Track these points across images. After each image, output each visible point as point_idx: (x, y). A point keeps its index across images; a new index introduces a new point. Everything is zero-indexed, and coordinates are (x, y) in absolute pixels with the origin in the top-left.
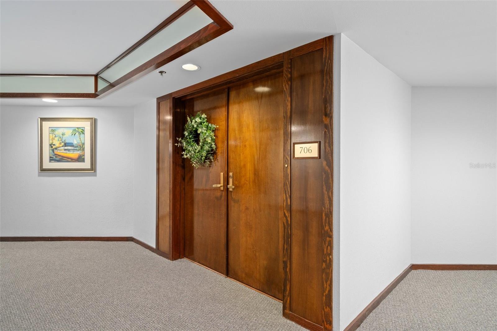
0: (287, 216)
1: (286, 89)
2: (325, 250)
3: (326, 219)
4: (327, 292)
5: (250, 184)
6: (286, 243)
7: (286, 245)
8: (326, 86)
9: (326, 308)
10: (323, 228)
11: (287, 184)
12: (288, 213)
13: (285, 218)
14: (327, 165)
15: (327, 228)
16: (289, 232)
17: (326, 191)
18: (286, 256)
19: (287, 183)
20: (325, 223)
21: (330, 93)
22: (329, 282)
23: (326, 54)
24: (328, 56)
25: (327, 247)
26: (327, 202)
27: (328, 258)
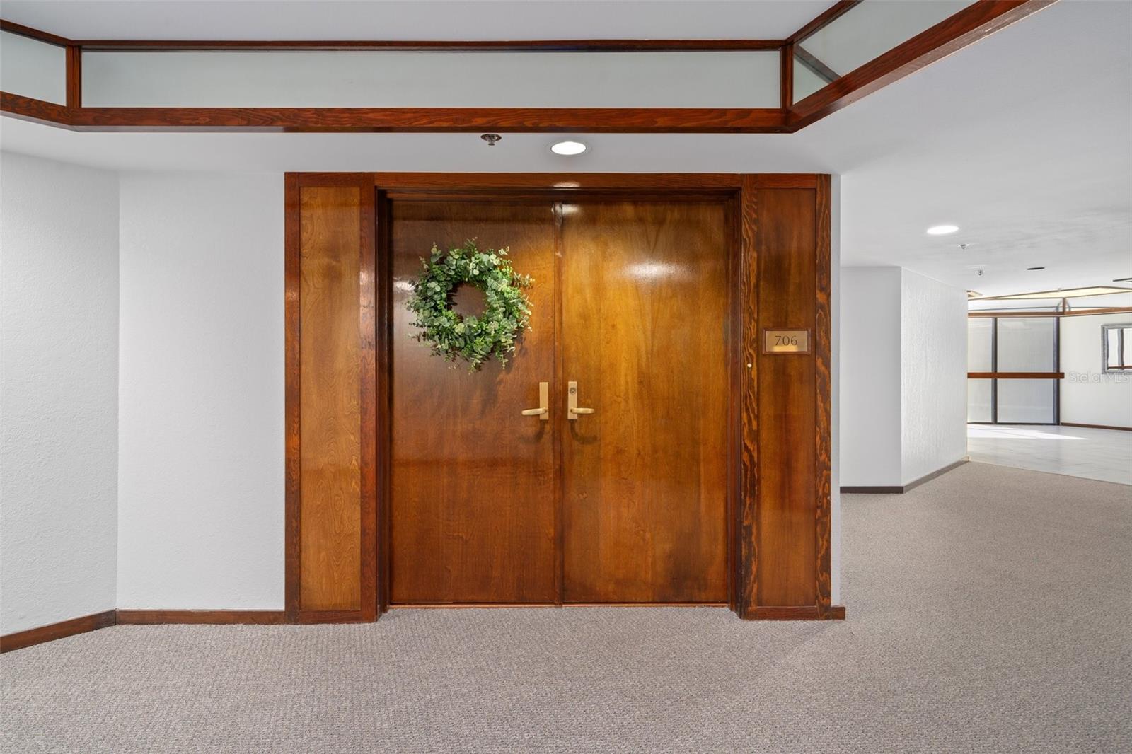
0: (752, 449)
1: (748, 236)
2: (821, 490)
3: (821, 443)
4: (823, 552)
5: (627, 402)
6: (748, 494)
7: (750, 497)
8: (822, 246)
9: (822, 575)
10: (816, 458)
11: (750, 396)
12: (752, 443)
13: (746, 454)
14: (823, 363)
15: (823, 457)
16: (754, 476)
17: (822, 402)
18: (749, 518)
19: (751, 394)
20: (821, 450)
21: (827, 258)
22: (826, 536)
23: (822, 199)
24: (824, 202)
25: (824, 484)
26: (822, 418)
27: (825, 501)
